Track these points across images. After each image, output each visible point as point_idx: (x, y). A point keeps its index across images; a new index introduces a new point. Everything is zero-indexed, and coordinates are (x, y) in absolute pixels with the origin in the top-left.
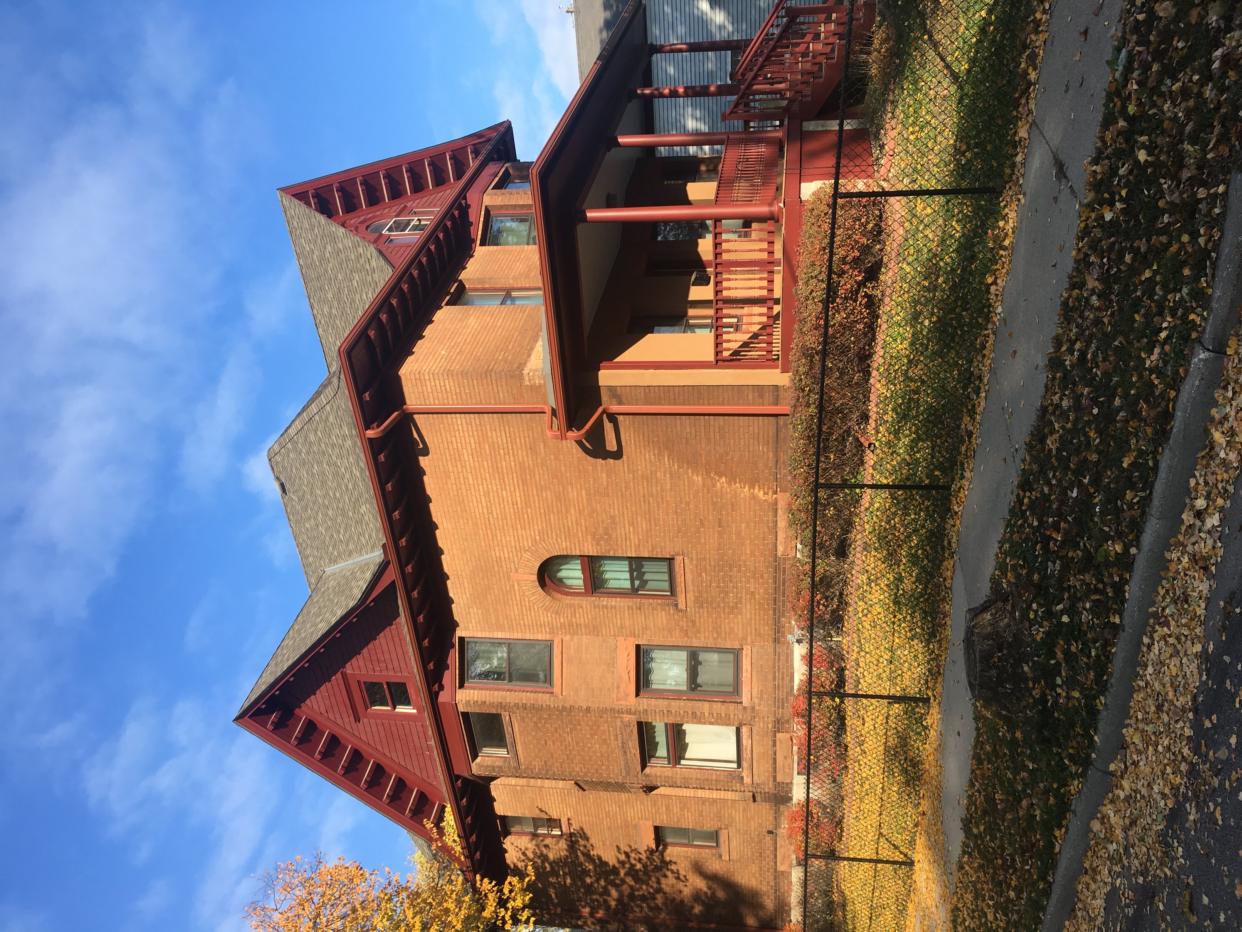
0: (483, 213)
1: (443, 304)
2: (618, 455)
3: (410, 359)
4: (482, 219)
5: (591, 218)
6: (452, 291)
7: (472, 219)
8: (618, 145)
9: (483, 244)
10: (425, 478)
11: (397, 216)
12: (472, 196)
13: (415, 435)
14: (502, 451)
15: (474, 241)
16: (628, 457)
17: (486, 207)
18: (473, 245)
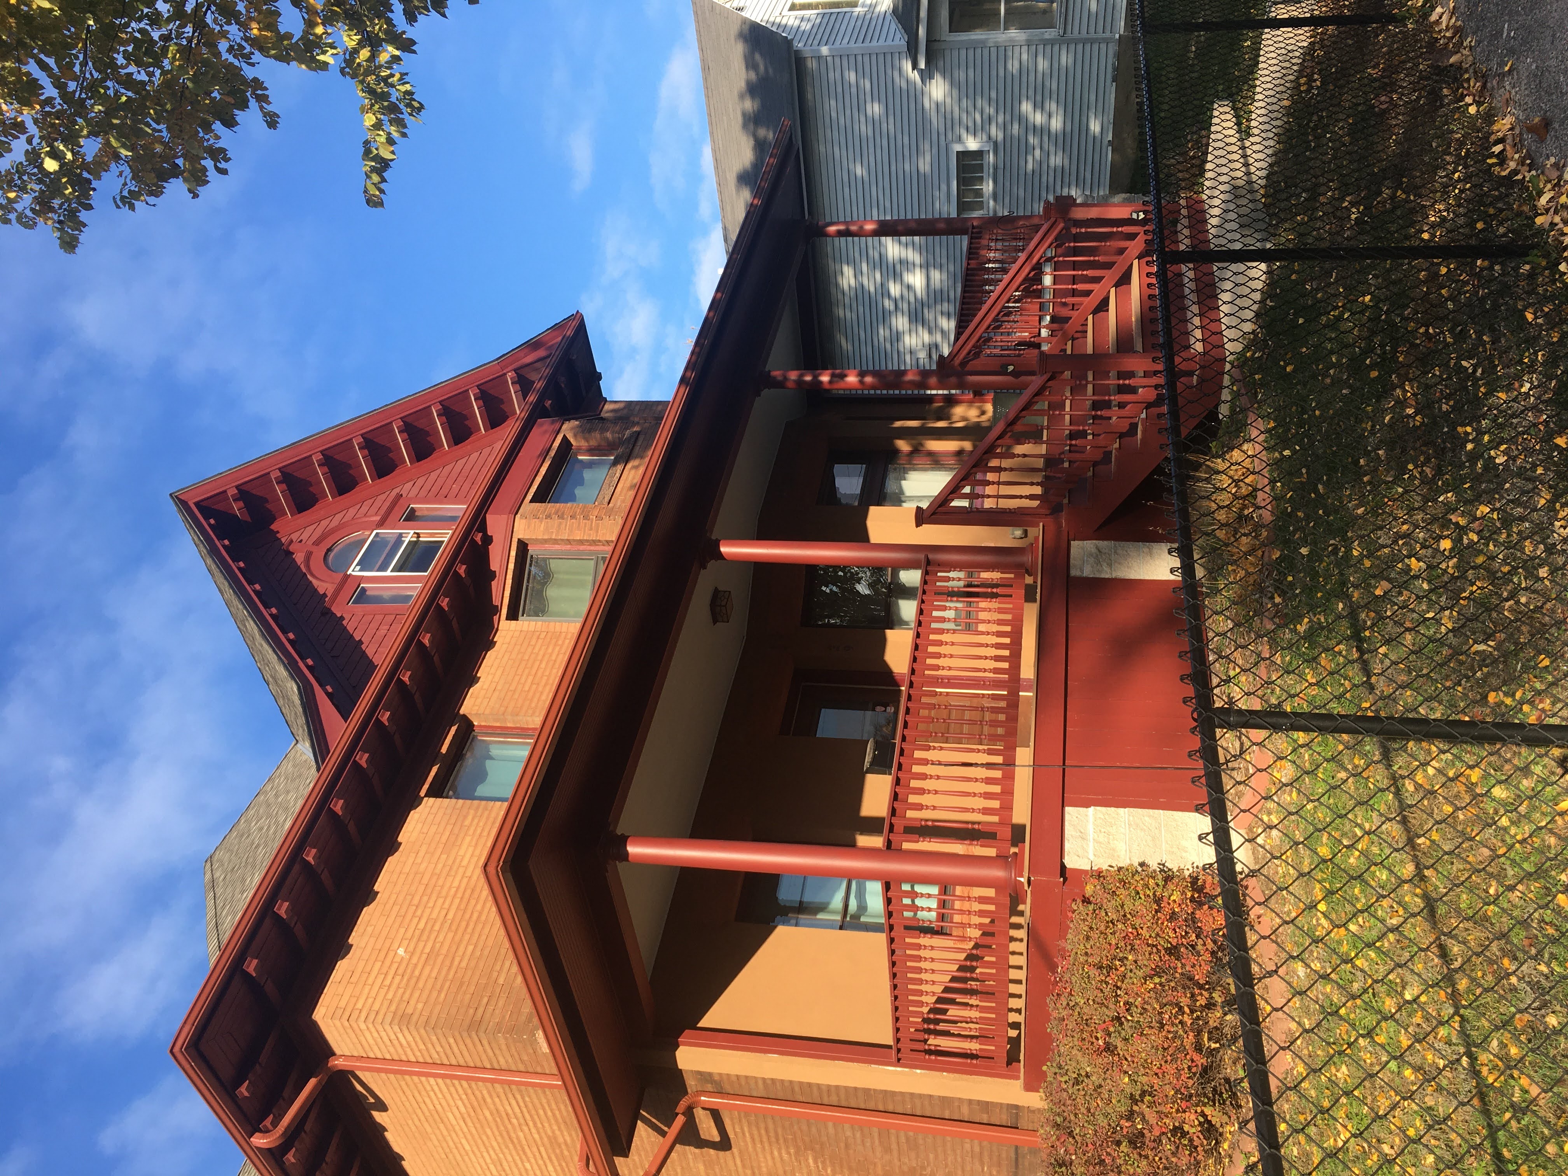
0: (513, 553)
1: (423, 793)
2: (724, 1144)
3: (342, 967)
4: (511, 566)
5: (637, 856)
6: (444, 750)
7: (494, 566)
8: (720, 556)
9: (513, 615)
10: (387, 1135)
11: (381, 524)
12: (495, 523)
13: (359, 1088)
14: (514, 1121)
15: (496, 610)
16: (740, 1152)
17: (520, 541)
18: (496, 618)
